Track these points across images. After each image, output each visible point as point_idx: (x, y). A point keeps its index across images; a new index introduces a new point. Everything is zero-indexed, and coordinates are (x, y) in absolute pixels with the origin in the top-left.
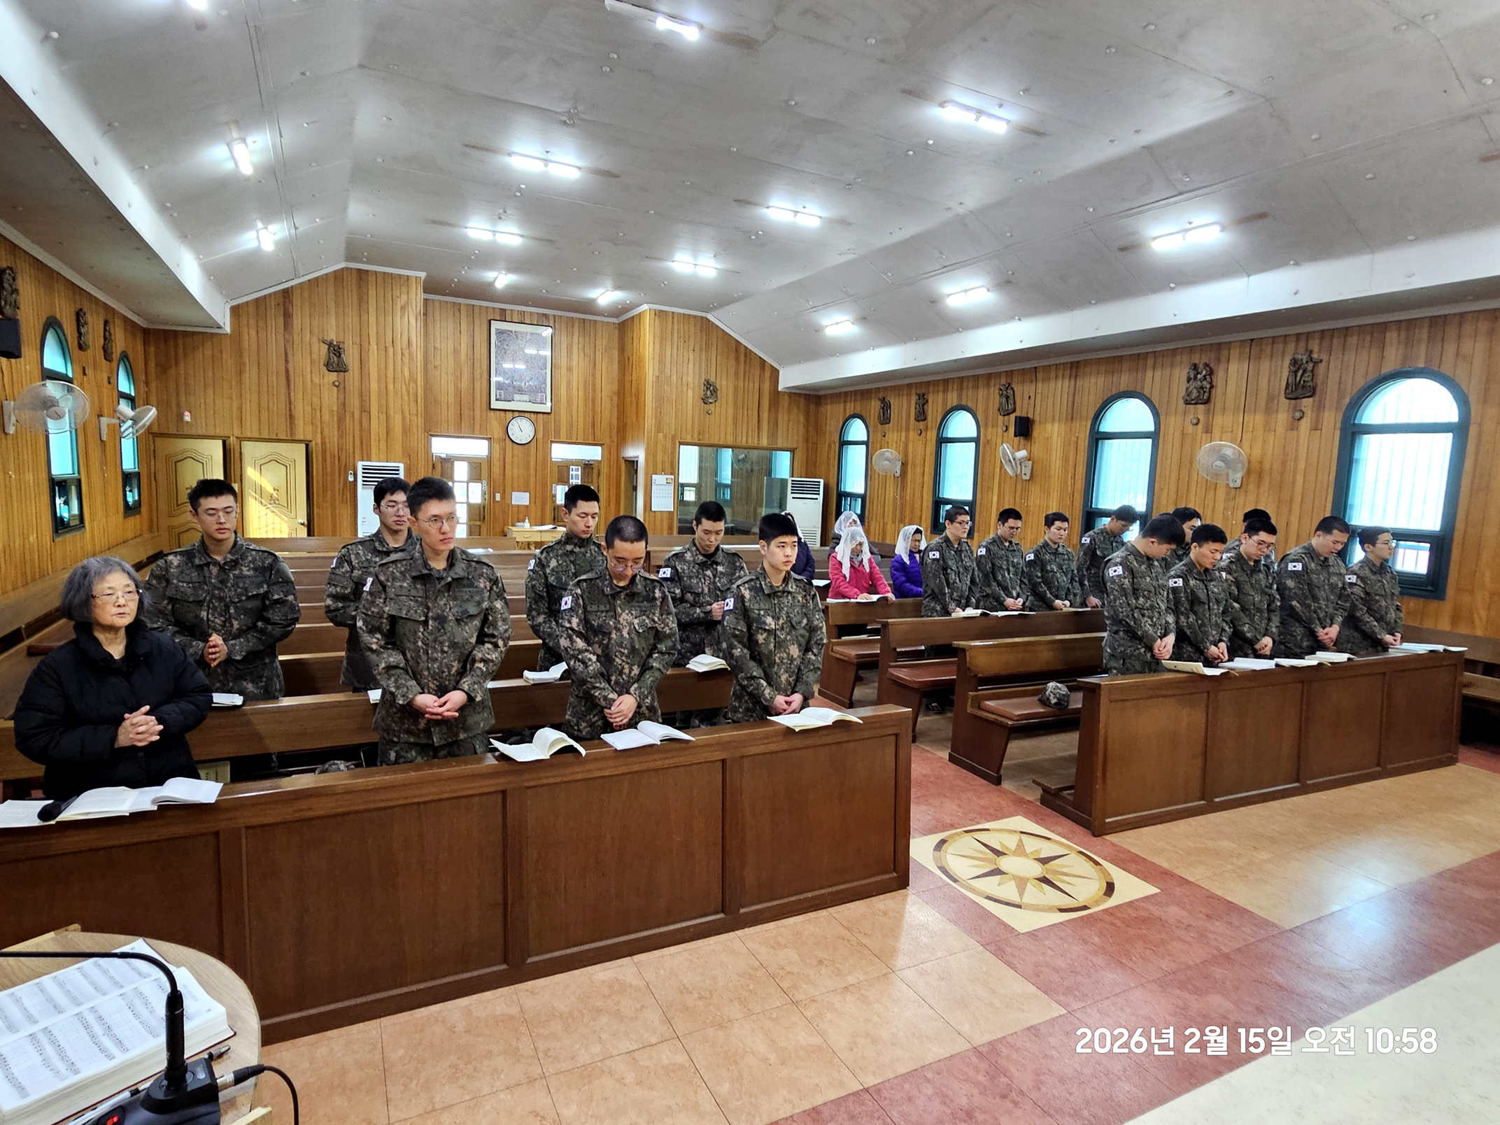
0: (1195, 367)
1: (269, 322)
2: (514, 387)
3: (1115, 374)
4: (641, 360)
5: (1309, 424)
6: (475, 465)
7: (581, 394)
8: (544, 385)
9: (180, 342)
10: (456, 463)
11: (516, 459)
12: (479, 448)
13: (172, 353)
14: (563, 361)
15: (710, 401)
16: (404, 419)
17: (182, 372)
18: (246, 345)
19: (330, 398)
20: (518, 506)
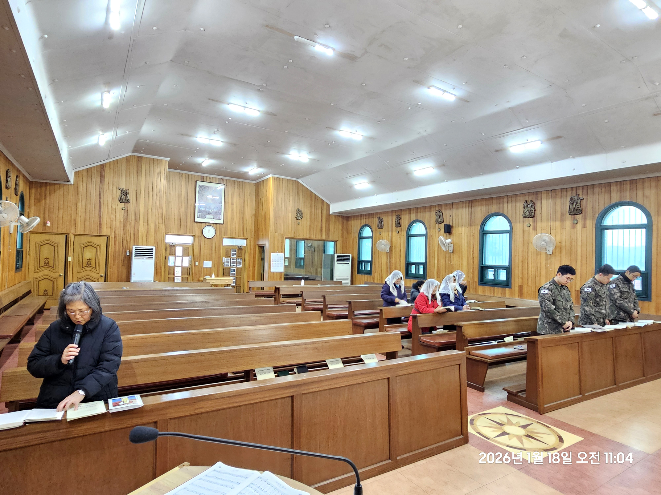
0: (527, 202)
1: (93, 179)
2: (207, 212)
3: (490, 205)
4: (267, 200)
5: (581, 226)
6: (186, 248)
7: (238, 215)
8: (220, 211)
9: (48, 187)
10: (177, 248)
11: (206, 245)
12: (188, 240)
13: (43, 193)
14: (229, 200)
15: (299, 218)
16: (155, 226)
17: (48, 202)
18: (80, 190)
19: (120, 215)
20: (206, 268)
